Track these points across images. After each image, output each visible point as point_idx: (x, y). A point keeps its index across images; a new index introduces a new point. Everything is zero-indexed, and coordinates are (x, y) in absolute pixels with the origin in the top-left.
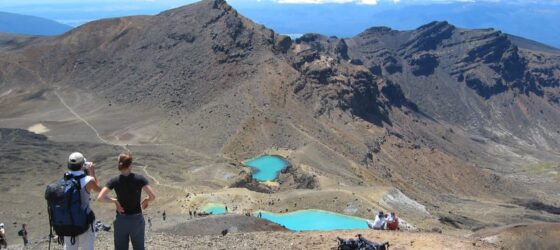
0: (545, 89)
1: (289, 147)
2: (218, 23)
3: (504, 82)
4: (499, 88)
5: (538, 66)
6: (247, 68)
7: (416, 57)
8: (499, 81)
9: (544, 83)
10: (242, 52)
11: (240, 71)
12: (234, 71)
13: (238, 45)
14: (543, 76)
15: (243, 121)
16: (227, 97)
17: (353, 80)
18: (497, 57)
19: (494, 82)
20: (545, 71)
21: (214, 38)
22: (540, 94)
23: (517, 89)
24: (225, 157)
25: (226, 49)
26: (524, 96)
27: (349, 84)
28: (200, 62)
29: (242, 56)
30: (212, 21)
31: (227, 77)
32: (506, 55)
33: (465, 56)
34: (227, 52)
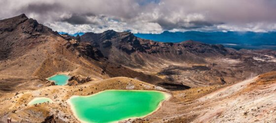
0: (146, 50)
1: (69, 70)
2: (25, 23)
3: (134, 48)
4: (133, 51)
5: (143, 43)
6: (42, 39)
7: (104, 42)
8: (133, 48)
9: (146, 48)
10: (38, 33)
11: (38, 40)
12: (35, 41)
13: (36, 30)
14: (145, 46)
15: (43, 61)
16: (33, 52)
17: (86, 48)
18: (131, 41)
19: (131, 49)
20: (146, 45)
21: (23, 29)
22: (146, 52)
23: (139, 51)
24: (36, 77)
25: (30, 32)
26: (141, 53)
27: (84, 49)
28: (17, 39)
29: (39, 35)
30: (22, 22)
31: (32, 44)
32: (134, 40)
33: (121, 41)
34: (31, 34)
